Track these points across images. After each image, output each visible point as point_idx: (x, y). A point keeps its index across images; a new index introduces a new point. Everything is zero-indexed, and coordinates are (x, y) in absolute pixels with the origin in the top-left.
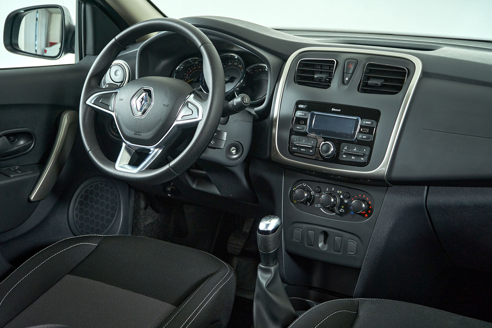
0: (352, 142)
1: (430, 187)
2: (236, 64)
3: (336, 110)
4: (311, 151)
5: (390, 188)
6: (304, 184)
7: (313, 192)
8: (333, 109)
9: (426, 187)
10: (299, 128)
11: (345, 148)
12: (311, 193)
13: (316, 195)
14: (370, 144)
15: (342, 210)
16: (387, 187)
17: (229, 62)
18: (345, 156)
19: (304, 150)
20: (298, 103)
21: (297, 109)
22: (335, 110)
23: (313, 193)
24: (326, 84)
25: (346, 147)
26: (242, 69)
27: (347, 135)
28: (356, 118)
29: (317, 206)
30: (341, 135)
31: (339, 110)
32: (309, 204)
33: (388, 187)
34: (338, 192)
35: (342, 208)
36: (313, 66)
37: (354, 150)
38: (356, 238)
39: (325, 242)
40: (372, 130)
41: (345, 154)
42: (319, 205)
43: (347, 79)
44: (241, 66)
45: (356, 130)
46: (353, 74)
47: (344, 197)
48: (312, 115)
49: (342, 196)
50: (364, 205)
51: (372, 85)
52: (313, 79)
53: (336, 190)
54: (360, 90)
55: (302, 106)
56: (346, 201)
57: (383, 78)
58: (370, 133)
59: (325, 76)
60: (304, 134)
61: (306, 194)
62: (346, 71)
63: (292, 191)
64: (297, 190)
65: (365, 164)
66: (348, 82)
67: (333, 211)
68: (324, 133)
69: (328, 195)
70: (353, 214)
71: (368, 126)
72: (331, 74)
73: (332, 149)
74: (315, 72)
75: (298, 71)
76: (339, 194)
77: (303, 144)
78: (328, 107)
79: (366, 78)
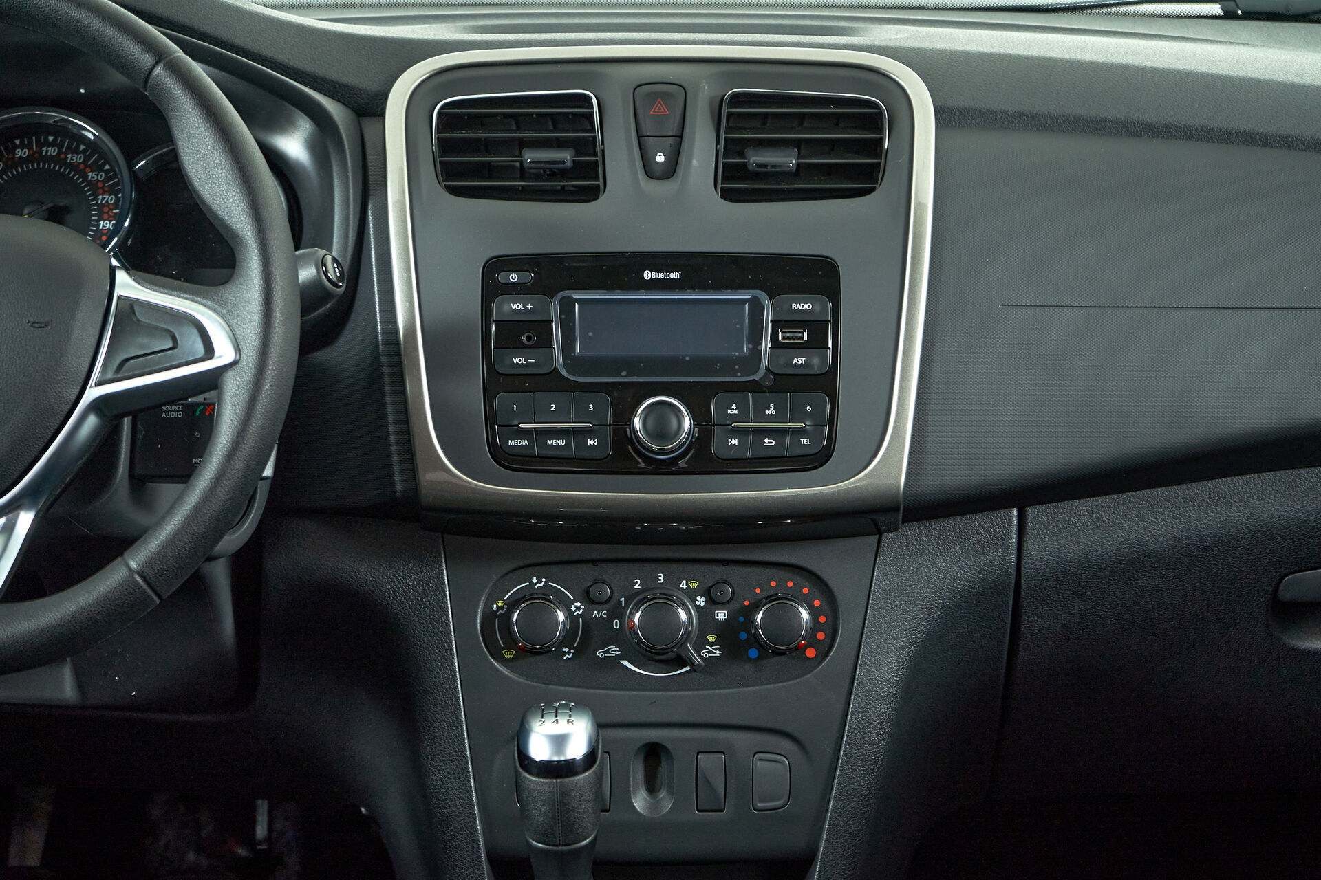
0: (754, 386)
1: (1030, 511)
2: (52, 151)
3: (662, 275)
4: (591, 442)
5: (888, 538)
6: (535, 581)
7: (578, 604)
8: (647, 275)
9: (1015, 512)
10: (523, 361)
11: (729, 411)
12: (573, 609)
13: (595, 614)
14: (822, 382)
15: (710, 652)
16: (877, 536)
17: (16, 147)
18: (734, 442)
19: (560, 442)
20: (494, 267)
21: (492, 289)
22: (655, 275)
23: (578, 609)
24: (583, 182)
25: (734, 406)
26: (88, 170)
27: (728, 365)
28: (748, 297)
29: (607, 652)
30: (702, 364)
31: (676, 275)
32: (569, 653)
33: (880, 533)
34: (683, 585)
35: (711, 644)
36: (519, 122)
37: (767, 412)
38: (787, 745)
39: (652, 788)
40: (818, 330)
41: (737, 432)
42: (614, 651)
43: (660, 158)
44: (77, 159)
45: (756, 338)
46: (680, 136)
47: (711, 601)
48: (566, 307)
49: (700, 601)
50: (805, 615)
51: (762, 174)
52: (523, 172)
53: (673, 581)
54: (727, 195)
55: (514, 278)
56: (721, 616)
57: (797, 144)
58: (818, 341)
59: (566, 156)
60: (550, 382)
61: (561, 616)
62: (648, 128)
63: (489, 617)
64: (513, 605)
65: (817, 459)
66: (670, 171)
67: (680, 661)
68: (631, 365)
69: (662, 601)
70: (759, 658)
71: (801, 322)
72: (588, 147)
73: (687, 423)
74: (523, 144)
75: (445, 147)
76: (691, 593)
77: (554, 423)
78: (619, 269)
79: (735, 145)
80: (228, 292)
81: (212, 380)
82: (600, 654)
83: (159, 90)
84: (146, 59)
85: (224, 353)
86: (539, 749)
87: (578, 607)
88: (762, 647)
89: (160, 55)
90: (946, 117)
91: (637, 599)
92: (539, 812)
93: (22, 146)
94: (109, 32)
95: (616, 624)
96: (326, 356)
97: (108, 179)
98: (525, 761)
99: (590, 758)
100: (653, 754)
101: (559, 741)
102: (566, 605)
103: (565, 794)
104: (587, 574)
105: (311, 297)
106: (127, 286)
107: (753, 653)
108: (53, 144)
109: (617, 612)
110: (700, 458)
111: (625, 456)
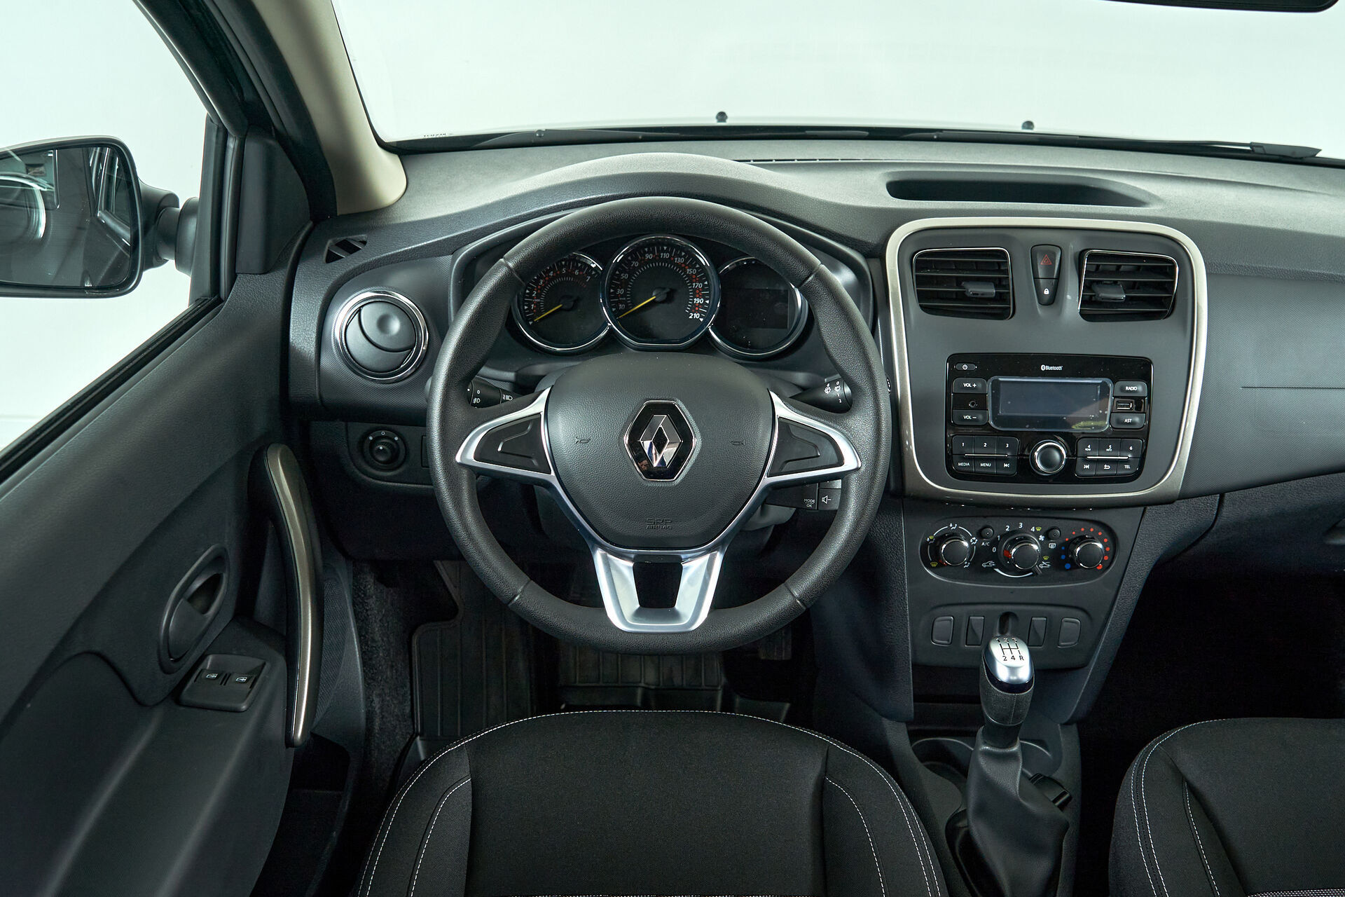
0: (1101, 435)
1: (1227, 495)
2: (666, 256)
3: (1051, 368)
4: (1006, 465)
6: (951, 525)
7: (974, 538)
8: (1043, 368)
9: (1219, 496)
10: (969, 417)
11: (1086, 449)
12: (971, 541)
13: (983, 544)
14: (1143, 433)
15: (1044, 565)
16: (1143, 508)
17: (645, 252)
18: (1087, 467)
19: (988, 465)
20: (953, 359)
21: (954, 374)
22: (1048, 368)
23: (974, 541)
24: (1001, 306)
25: (1089, 446)
26: (687, 267)
27: (1087, 422)
28: (1100, 382)
29: (988, 564)
31: (1060, 368)
32: (967, 564)
34: (1033, 529)
35: (1045, 561)
36: (962, 265)
37: (1107, 450)
38: (1080, 613)
40: (1142, 404)
41: (1089, 461)
42: (991, 563)
43: (1047, 292)
44: (681, 260)
45: (1105, 408)
46: (1058, 278)
47: (1048, 538)
48: (997, 384)
49: (1042, 538)
50: (1100, 545)
51: (1107, 304)
52: (962, 297)
53: (1027, 527)
55: (965, 367)
56: (1052, 546)
57: (1127, 285)
58: (1139, 409)
59: (991, 290)
60: (984, 430)
61: (965, 545)
62: (1041, 273)
63: (925, 545)
65: (1133, 477)
66: (1053, 300)
67: (1027, 569)
68: (1032, 421)
69: (1027, 544)
70: (1070, 569)
71: (1130, 397)
72: (1004, 284)
73: (1063, 456)
74: (964, 280)
75: (920, 281)
76: (1037, 534)
77: (985, 454)
78: (1026, 363)
79: (1088, 287)
81: (844, 478)
82: (984, 565)
87: (974, 540)
88: (1073, 563)
91: (1006, 536)
92: (1002, 712)
93: (649, 252)
95: (994, 549)
97: (698, 273)
98: (993, 677)
102: (968, 539)
103: (1018, 701)
104: (980, 523)
106: (782, 408)
107: (1068, 566)
108: (666, 251)
109: (995, 543)
110: (1067, 476)
111: (1025, 473)
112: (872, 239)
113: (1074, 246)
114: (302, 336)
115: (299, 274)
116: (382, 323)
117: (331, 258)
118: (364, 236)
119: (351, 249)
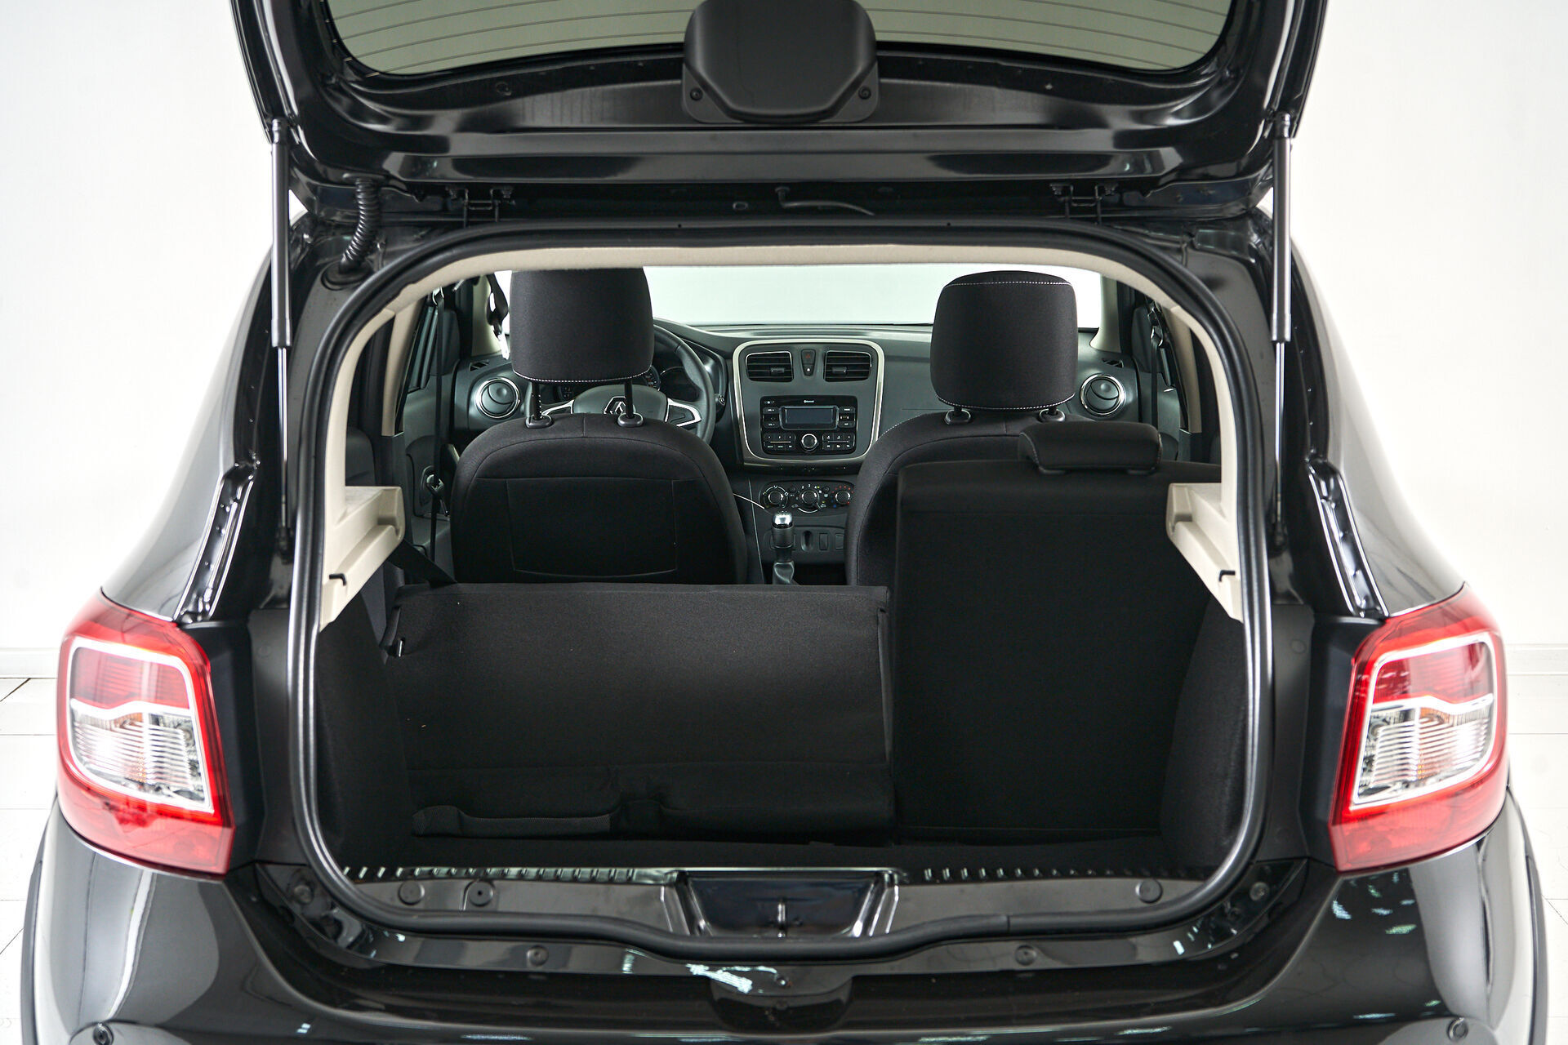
0: (834, 431)
3: (809, 402)
4: (790, 447)
6: (775, 486)
7: (787, 492)
8: (805, 401)
10: (771, 425)
11: (827, 438)
12: (785, 494)
13: (791, 495)
14: (853, 430)
15: (823, 506)
18: (829, 446)
19: (782, 447)
20: (764, 399)
21: (763, 405)
22: (807, 402)
24: (787, 376)
25: (829, 437)
27: (827, 425)
28: (832, 407)
30: (820, 425)
31: (813, 402)
32: (784, 503)
34: (816, 487)
35: (823, 504)
36: (770, 360)
37: (838, 438)
38: (842, 530)
39: (807, 544)
40: (853, 416)
41: (829, 444)
42: (796, 506)
43: (809, 370)
45: (835, 419)
46: (814, 364)
47: (823, 492)
48: (783, 410)
49: (820, 492)
50: (849, 495)
51: (837, 374)
52: (771, 374)
53: (812, 486)
54: (827, 380)
55: (769, 402)
56: (826, 496)
57: (846, 366)
58: (851, 419)
59: (783, 370)
60: (778, 430)
61: (782, 496)
62: (805, 362)
63: (762, 496)
64: (768, 493)
65: (851, 451)
66: (811, 373)
67: (815, 508)
68: (801, 426)
69: (809, 492)
71: (847, 414)
72: (789, 367)
73: (816, 441)
74: (770, 367)
75: (749, 367)
76: (818, 490)
77: (780, 442)
78: (797, 400)
79: (829, 367)
80: (698, 403)
81: (694, 426)
82: (793, 506)
83: (679, 353)
84: (676, 345)
85: (697, 418)
86: (778, 521)
88: (837, 504)
89: (679, 343)
90: (887, 358)
91: (802, 491)
92: (777, 537)
94: (666, 338)
95: (797, 498)
96: (719, 423)
98: (774, 524)
99: (791, 524)
100: (808, 534)
101: (783, 519)
102: (783, 493)
103: (785, 533)
104: (789, 484)
105: (718, 405)
106: (671, 402)
107: (835, 506)
109: (798, 495)
110: (819, 451)
111: (799, 450)
112: (728, 350)
113: (821, 351)
114: (459, 400)
115: (458, 375)
116: (499, 392)
117: (472, 369)
118: (488, 361)
119: (481, 365)
